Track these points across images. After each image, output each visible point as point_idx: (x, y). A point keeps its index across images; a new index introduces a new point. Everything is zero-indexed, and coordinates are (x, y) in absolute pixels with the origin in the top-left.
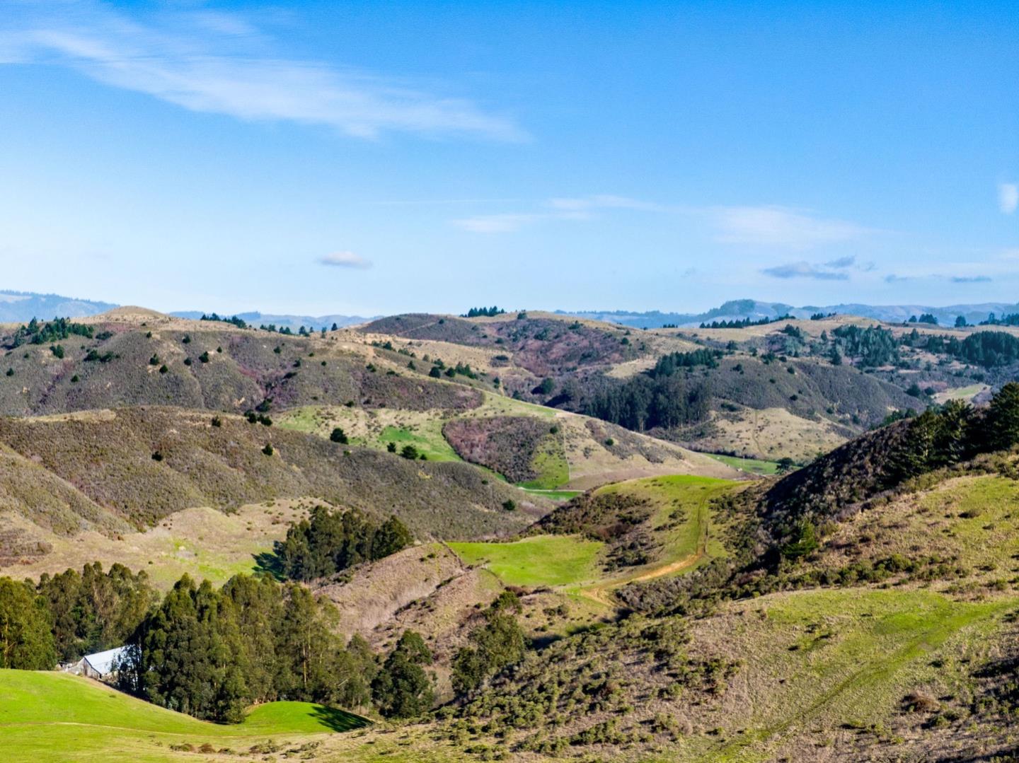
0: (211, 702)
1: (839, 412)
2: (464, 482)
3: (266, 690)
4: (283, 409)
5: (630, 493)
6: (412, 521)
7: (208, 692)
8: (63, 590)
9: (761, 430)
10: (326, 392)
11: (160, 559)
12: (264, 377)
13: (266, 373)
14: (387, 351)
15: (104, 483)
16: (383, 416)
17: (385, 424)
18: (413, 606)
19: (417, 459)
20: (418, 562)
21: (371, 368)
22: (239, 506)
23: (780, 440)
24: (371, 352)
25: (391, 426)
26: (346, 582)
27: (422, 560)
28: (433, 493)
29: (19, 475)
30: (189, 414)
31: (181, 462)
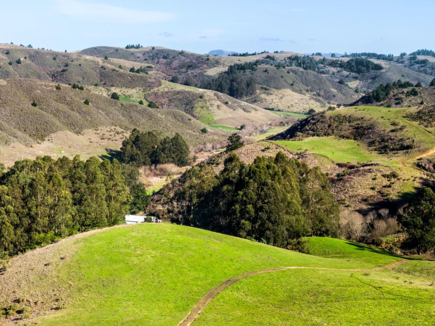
1: (311, 91)
2: (180, 119)
9: (282, 99)
13: (51, 70)
21: (103, 68)
22: (81, 131)
23: (291, 103)
27: (263, 151)
28: (169, 125)
30: (44, 83)
31: (46, 107)
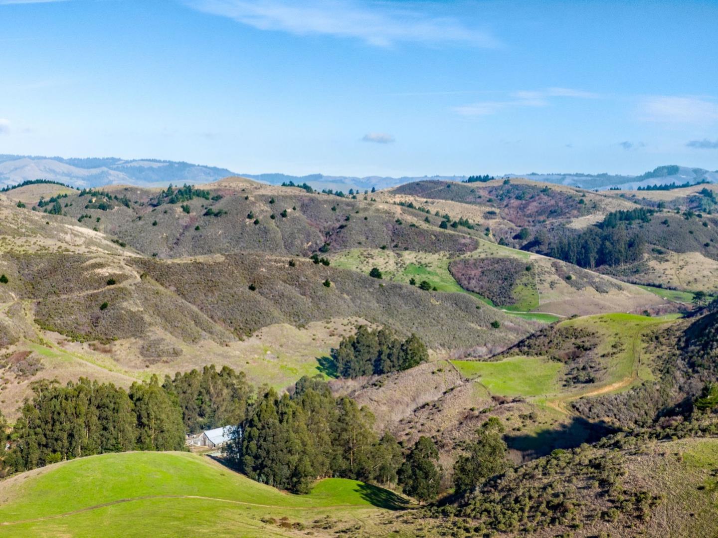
0: (287, 479)
2: (463, 306)
3: (325, 470)
4: (337, 251)
5: (584, 327)
6: (426, 335)
7: (286, 472)
8: (189, 385)
9: (681, 269)
10: (367, 239)
11: (254, 360)
12: (324, 228)
13: (326, 225)
14: (410, 209)
15: (216, 306)
16: (407, 257)
17: (408, 262)
18: (427, 406)
19: (431, 290)
20: (431, 374)
21: (398, 222)
22: (307, 323)
23: (696, 276)
24: (398, 210)
25: (412, 263)
26: (380, 386)
27: (433, 373)
28: (442, 315)
29: (161, 300)
30: (274, 258)
31: (268, 291)
